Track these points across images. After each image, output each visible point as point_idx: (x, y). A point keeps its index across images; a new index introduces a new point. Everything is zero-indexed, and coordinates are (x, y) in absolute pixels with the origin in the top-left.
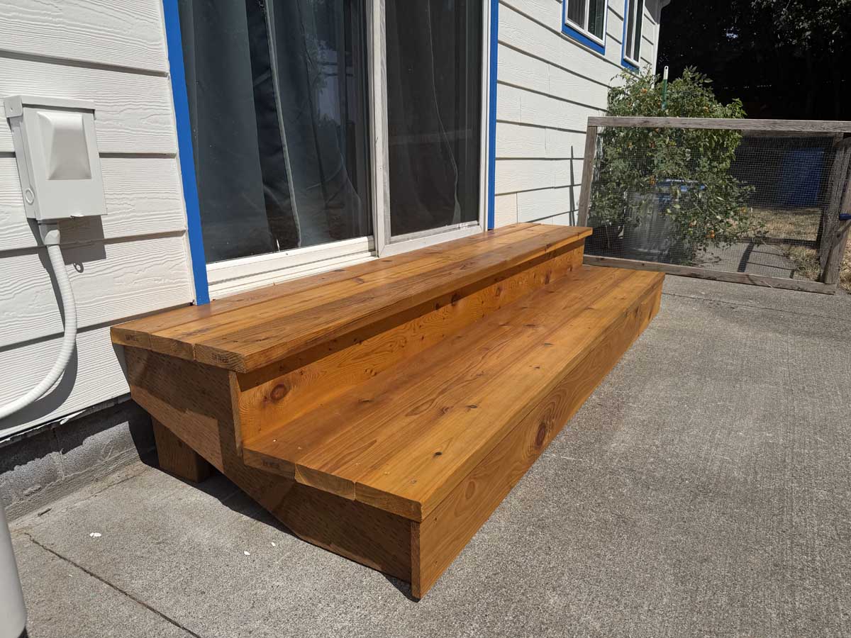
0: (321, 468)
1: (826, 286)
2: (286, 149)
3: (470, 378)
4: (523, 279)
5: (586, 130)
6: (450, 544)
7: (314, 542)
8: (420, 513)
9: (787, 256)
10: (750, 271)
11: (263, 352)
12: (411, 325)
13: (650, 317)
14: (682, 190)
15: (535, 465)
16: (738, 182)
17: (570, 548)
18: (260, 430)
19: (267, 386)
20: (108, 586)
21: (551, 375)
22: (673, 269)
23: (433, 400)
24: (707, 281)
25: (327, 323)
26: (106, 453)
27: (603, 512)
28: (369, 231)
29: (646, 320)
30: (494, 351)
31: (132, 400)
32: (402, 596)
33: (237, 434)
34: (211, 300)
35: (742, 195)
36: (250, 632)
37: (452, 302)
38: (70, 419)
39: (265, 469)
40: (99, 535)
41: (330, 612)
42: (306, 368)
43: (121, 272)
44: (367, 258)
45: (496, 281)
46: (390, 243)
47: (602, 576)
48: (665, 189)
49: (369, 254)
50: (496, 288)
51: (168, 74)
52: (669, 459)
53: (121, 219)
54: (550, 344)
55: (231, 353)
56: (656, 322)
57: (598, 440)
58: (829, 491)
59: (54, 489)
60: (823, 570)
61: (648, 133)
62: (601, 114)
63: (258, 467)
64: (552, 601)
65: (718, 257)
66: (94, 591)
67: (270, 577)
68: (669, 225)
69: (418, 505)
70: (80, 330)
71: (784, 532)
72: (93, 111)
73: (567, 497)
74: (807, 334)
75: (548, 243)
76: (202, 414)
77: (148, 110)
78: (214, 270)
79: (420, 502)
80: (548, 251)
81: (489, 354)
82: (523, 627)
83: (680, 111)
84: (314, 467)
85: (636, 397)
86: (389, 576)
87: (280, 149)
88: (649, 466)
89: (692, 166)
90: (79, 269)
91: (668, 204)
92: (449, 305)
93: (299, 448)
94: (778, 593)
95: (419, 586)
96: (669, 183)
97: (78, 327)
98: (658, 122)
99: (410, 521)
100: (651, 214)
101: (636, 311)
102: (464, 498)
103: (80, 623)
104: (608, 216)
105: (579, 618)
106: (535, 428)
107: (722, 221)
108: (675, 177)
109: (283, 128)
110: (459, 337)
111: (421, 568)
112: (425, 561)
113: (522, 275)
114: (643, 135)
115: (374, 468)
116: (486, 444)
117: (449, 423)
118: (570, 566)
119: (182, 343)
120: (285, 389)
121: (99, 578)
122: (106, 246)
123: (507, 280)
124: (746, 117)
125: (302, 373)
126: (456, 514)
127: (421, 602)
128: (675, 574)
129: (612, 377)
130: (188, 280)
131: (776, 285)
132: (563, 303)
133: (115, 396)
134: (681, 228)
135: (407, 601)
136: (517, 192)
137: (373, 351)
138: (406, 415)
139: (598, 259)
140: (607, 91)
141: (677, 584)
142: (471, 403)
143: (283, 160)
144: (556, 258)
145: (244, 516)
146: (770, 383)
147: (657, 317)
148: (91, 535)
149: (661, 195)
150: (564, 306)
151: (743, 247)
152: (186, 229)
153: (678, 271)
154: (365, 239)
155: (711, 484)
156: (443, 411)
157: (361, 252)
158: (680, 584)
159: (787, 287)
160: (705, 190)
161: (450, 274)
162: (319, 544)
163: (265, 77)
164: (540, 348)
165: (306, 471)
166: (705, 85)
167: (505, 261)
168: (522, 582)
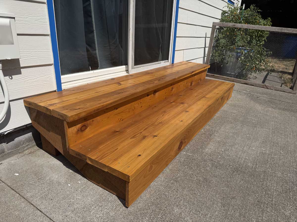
0: (96, 159)
1: (294, 91)
2: (95, 32)
3: (157, 124)
4: (182, 84)
5: (212, 27)
6: (141, 187)
7: (94, 182)
8: (129, 179)
9: (281, 77)
10: (267, 83)
11: (77, 114)
12: (137, 102)
13: (227, 100)
14: (245, 52)
15: (177, 156)
16: (266, 50)
17: (185, 190)
18: (76, 141)
19: (79, 126)
20: (18, 195)
21: (186, 124)
22: (238, 81)
23: (141, 132)
24: (250, 86)
25: (104, 103)
26: (23, 143)
27: (199, 177)
28: (126, 64)
29: (226, 101)
30: (167, 113)
31: (32, 125)
32: (123, 205)
33: (67, 143)
34: (63, 89)
35: (267, 55)
36: (66, 216)
37: (154, 93)
38: (8, 132)
39: (76, 156)
40: (17, 174)
41: (96, 210)
42: (94, 119)
43: (28, 79)
44: (125, 74)
45: (171, 85)
46: (134, 68)
47: (195, 202)
48: (239, 51)
49: (126, 72)
50: (171, 88)
51: (46, 3)
52: (226, 157)
53: (27, 59)
54: (188, 111)
55: (65, 114)
56: (229, 102)
57: (201, 148)
58: (282, 173)
59: (4, 156)
60: (275, 205)
61: (235, 29)
62: (218, 21)
63: (74, 155)
64: (176, 211)
65: (256, 77)
66: (13, 197)
67: (76, 195)
68: (239, 64)
69: (129, 177)
70: (10, 101)
71: (263, 188)
72: (14, 18)
73: (187, 170)
74: (284, 110)
75: (192, 71)
76: (55, 133)
77: (38, 17)
78: (64, 78)
79: (129, 175)
80: (192, 74)
81: (165, 114)
82: (164, 220)
83: (247, 22)
84: (93, 158)
85: (218, 131)
86: (119, 198)
87: (93, 32)
88: (218, 159)
89: (250, 43)
90: (11, 78)
91: (239, 57)
92: (152, 95)
93: (89, 150)
94: (257, 213)
95: (128, 204)
96: (240, 48)
97: (10, 100)
98: (239, 25)
99: (126, 181)
100: (233, 60)
101: (222, 98)
102: (148, 171)
103: (7, 209)
104: (217, 59)
105: (184, 218)
106: (178, 144)
107: (258, 64)
108: (243, 46)
109: (94, 24)
110: (155, 106)
111: (129, 197)
112: (131, 194)
113: (181, 83)
114: (232, 30)
115: (116, 160)
116: (157, 152)
117: (145, 143)
118: (184, 197)
119: (48, 109)
120: (86, 127)
121: (15, 191)
122: (21, 70)
123: (176, 85)
124: (272, 26)
125: (93, 121)
126: (144, 177)
127: (129, 208)
128: (221, 203)
129: (210, 123)
130: (54, 82)
131: (275, 89)
132: (196, 94)
133: (26, 124)
134: (243, 65)
135: (124, 207)
136: (184, 50)
137: (122, 112)
138: (131, 138)
139: (212, 75)
140: (221, 12)
141: (221, 207)
142: (155, 134)
143: (94, 36)
144: (195, 76)
145: (71, 170)
146: (267, 129)
147: (230, 100)
148: (15, 174)
149: (237, 53)
150: (196, 96)
151: (265, 73)
152: (53, 63)
153: (240, 82)
154: (124, 66)
155: (240, 168)
156: (144, 137)
157: (122, 71)
158: (223, 207)
159: (279, 90)
160: (254, 52)
161: (154, 83)
162: (96, 183)
163: (87, 3)
164: (184, 113)
165: (90, 159)
166: (258, 12)
167: (175, 78)
168: (166, 202)
